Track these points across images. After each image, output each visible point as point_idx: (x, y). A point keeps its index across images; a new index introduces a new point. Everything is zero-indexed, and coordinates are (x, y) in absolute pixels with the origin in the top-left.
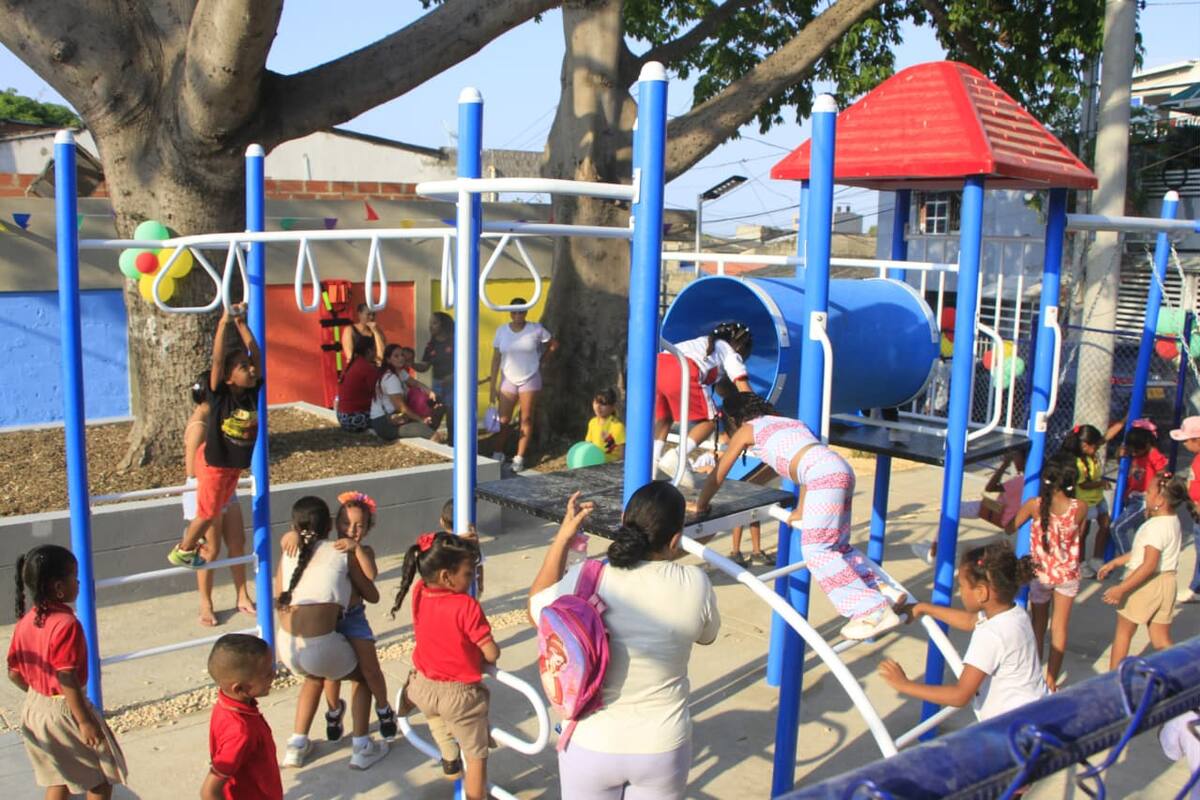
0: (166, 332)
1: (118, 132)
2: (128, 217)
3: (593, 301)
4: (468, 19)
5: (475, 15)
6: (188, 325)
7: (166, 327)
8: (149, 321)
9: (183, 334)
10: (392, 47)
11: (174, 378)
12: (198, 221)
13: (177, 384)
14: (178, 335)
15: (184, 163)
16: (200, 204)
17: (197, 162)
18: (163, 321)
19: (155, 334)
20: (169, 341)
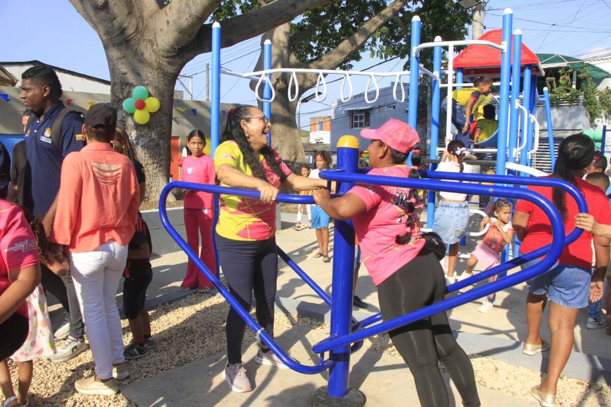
0: (142, 138)
1: (123, 44)
2: (124, 85)
3: (280, 139)
4: (291, 6)
5: (294, 4)
6: (153, 135)
7: (141, 137)
8: (133, 133)
9: (150, 139)
10: (256, 15)
11: (145, 160)
12: (160, 87)
13: (146, 163)
14: (148, 140)
15: (158, 60)
16: (162, 79)
17: (164, 59)
18: (140, 133)
19: (135, 140)
20: (143, 143)
